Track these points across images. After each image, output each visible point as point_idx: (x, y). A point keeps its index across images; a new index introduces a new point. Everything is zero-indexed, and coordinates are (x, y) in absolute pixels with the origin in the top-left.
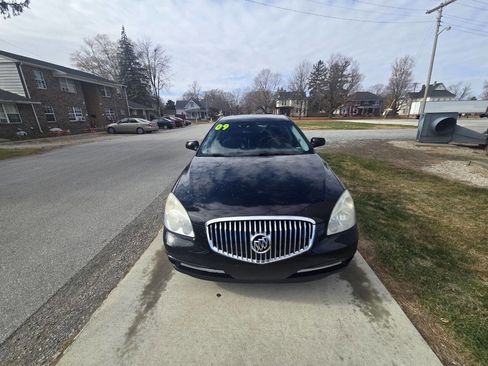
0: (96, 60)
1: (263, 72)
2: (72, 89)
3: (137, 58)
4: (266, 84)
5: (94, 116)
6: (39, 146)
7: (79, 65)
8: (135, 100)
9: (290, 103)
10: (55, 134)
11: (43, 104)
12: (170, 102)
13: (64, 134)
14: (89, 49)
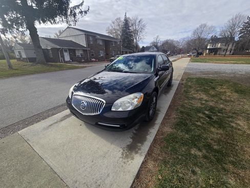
0: (115, 29)
1: (201, 27)
2: (101, 43)
3: (130, 27)
4: (201, 33)
5: (108, 54)
6: (85, 65)
7: (108, 33)
8: (126, 47)
9: (219, 45)
10: (93, 61)
11: (91, 49)
12: (143, 47)
13: (95, 61)
14: (113, 25)
